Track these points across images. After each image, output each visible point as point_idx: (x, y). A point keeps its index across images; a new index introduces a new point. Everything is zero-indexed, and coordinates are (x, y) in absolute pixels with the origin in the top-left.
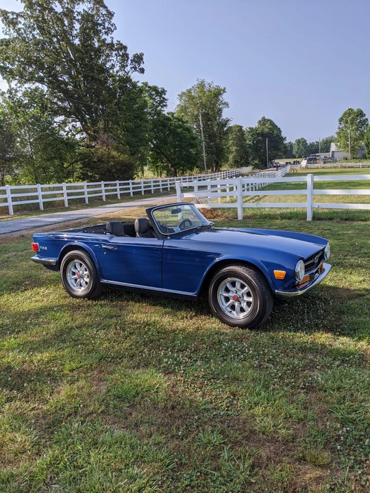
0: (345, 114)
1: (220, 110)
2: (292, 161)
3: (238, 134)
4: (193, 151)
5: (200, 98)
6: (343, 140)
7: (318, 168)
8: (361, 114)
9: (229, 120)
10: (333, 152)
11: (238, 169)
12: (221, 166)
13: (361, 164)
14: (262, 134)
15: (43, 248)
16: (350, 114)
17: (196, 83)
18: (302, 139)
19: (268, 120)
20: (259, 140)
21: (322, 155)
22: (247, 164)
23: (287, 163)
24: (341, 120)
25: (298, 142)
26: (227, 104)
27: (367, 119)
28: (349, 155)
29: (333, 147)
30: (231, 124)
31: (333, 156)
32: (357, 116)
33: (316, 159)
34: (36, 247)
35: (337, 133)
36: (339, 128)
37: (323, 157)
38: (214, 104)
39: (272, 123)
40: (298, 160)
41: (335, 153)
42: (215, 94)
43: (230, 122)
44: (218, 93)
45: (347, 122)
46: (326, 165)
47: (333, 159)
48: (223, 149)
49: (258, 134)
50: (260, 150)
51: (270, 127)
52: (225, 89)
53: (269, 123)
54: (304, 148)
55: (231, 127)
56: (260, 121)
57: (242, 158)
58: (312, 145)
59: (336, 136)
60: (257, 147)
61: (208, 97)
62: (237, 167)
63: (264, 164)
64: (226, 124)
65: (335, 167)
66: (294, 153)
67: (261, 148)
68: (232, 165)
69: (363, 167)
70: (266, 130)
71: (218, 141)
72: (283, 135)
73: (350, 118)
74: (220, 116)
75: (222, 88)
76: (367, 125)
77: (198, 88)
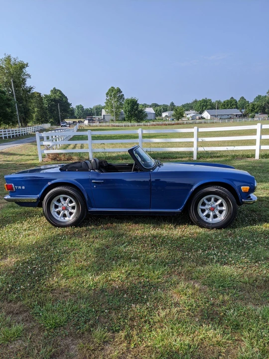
0: (110, 90)
1: (24, 79)
2: (77, 120)
3: (38, 98)
4: (9, 110)
5: (8, 69)
6: (110, 108)
7: (97, 126)
8: (119, 91)
9: (32, 88)
10: (104, 115)
11: (40, 125)
12: (28, 122)
13: (123, 124)
14: (54, 100)
15: (20, 187)
16: (112, 91)
17: (4, 57)
18: (80, 105)
19: (58, 90)
20: (52, 104)
21: (97, 117)
22: (46, 122)
23: (74, 122)
24: (107, 94)
25: (78, 107)
26: (29, 76)
27: (123, 95)
28: (114, 118)
29: (104, 112)
30: (34, 91)
31: (104, 118)
32: (117, 92)
33: (93, 120)
34: (10, 188)
35: (105, 103)
36: (107, 100)
37: (97, 119)
38: (20, 74)
39: (61, 92)
40: (81, 120)
41: (105, 116)
42: (20, 67)
43: (33, 89)
44: (23, 66)
45: (111, 96)
46: (101, 124)
47: (104, 120)
48: (29, 109)
49: (52, 100)
50: (54, 111)
51: (60, 95)
52: (27, 64)
53: (59, 92)
54: (82, 111)
55: (33, 93)
56: (52, 91)
57: (42, 117)
58: (87, 110)
59: (105, 105)
60: (51, 109)
61: (15, 68)
62: (40, 124)
63: (57, 122)
64: (30, 91)
65: (108, 126)
66: (76, 115)
67: (54, 110)
68: (35, 122)
69: (125, 126)
70: (57, 97)
71: (25, 103)
72: (69, 101)
73: (113, 93)
74: (24, 84)
75: (25, 63)
76: (124, 98)
77: (6, 61)
